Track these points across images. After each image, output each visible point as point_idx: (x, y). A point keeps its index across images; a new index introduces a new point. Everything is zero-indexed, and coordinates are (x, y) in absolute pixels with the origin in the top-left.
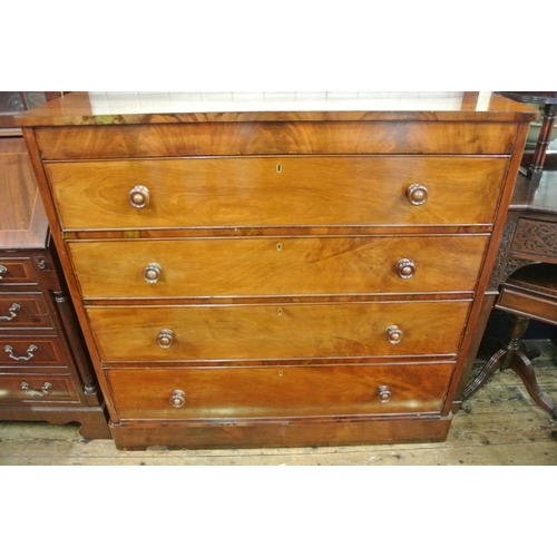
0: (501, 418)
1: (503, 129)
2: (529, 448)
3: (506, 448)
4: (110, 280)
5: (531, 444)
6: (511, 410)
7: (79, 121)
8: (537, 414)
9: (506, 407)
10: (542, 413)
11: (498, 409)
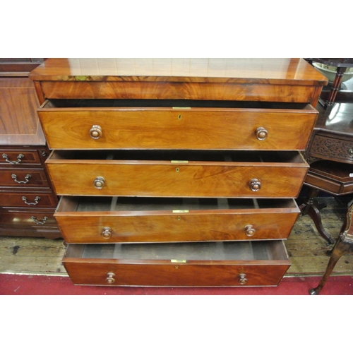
0: (300, 242)
1: (306, 89)
2: (313, 259)
3: (300, 258)
4: (73, 185)
5: (314, 257)
6: (306, 237)
7: (66, 78)
8: (320, 240)
9: (304, 236)
10: (323, 240)
11: (299, 237)
